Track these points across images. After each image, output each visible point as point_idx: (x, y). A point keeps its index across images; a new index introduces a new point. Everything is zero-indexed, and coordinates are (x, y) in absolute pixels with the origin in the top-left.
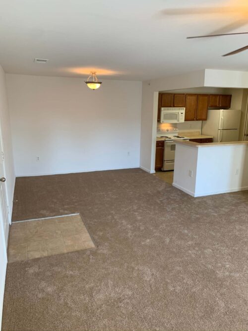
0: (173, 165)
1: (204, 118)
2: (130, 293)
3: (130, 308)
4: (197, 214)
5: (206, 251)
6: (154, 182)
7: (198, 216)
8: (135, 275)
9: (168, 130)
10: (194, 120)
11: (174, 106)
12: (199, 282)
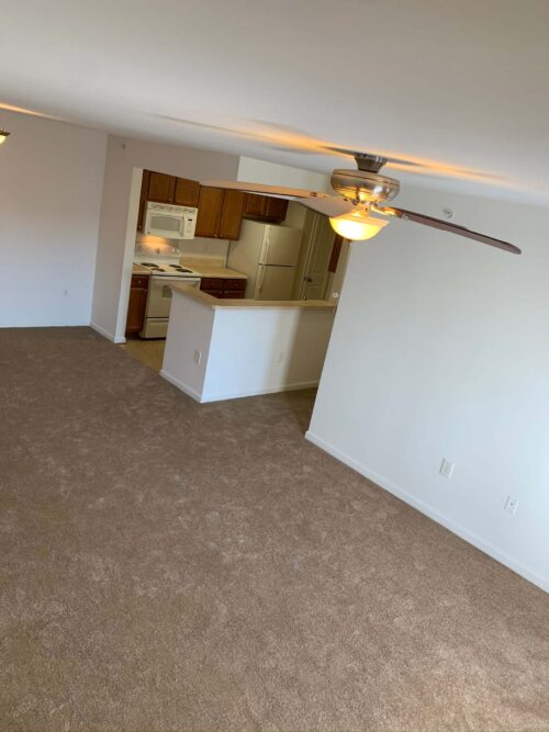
0: (166, 328)
1: (234, 236)
2: (61, 609)
3: (61, 637)
4: (202, 441)
5: (208, 516)
6: (122, 364)
7: (203, 444)
8: (72, 572)
9: (158, 251)
10: (213, 237)
11: (175, 203)
12: (191, 574)
